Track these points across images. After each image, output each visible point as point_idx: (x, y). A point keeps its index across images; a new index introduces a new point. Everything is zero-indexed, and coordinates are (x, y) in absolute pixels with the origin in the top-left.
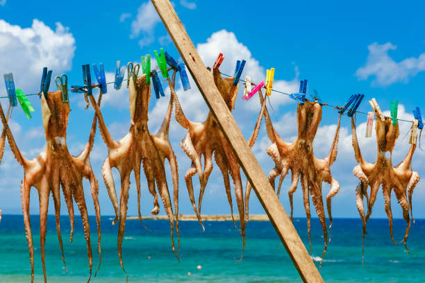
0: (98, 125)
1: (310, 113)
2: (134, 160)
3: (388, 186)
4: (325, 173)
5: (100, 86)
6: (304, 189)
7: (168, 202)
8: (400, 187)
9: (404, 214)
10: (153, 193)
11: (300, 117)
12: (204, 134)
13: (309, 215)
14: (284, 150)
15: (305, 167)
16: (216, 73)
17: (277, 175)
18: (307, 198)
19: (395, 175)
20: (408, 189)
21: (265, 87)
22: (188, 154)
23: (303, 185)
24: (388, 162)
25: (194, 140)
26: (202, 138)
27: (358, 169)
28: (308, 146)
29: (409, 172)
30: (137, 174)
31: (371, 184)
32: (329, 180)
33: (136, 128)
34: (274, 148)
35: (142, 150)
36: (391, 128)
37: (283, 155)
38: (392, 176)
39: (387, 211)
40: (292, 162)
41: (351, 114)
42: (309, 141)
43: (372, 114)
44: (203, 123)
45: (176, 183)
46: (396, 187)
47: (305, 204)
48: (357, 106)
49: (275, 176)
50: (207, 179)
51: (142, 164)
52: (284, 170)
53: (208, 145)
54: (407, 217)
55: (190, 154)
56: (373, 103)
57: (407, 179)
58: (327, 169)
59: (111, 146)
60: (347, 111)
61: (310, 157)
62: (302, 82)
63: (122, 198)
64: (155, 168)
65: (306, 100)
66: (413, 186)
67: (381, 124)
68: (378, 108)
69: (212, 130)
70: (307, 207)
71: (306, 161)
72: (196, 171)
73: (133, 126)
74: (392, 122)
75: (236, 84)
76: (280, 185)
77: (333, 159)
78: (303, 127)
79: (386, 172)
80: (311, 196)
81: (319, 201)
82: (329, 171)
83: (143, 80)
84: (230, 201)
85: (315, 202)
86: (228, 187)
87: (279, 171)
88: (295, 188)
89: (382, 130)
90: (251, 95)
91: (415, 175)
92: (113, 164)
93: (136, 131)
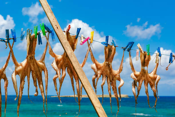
0: (11, 55)
1: (110, 51)
2: (27, 71)
3: (146, 82)
4: (117, 76)
5: (13, 39)
6: (108, 83)
7: (43, 90)
8: (152, 82)
9: (154, 94)
10: (36, 86)
11: (106, 52)
12: (62, 60)
13: (110, 95)
14: (99, 67)
15: (108, 74)
16: (68, 33)
17: (96, 78)
18: (109, 88)
19: (150, 77)
20: (155, 83)
21: (90, 39)
22: (54, 69)
23: (108, 82)
24: (146, 71)
25: (57, 63)
26: (61, 62)
27: (133, 75)
28: (110, 65)
29: (156, 76)
30: (29, 77)
31: (139, 81)
32: (119, 80)
33: (29, 57)
34: (94, 66)
35: (31, 67)
36: (147, 56)
37: (98, 69)
38: (148, 78)
39: (146, 93)
40: (103, 72)
41: (129, 50)
42: (110, 63)
43: (138, 50)
44: (62, 55)
45: (47, 82)
46: (150, 82)
47: (109, 90)
48: (131, 47)
49: (95, 78)
50: (63, 80)
51: (31, 73)
52: (99, 75)
53: (64, 65)
54: (155, 96)
55: (55, 69)
56: (139, 45)
57: (155, 79)
58: (118, 75)
59: (17, 65)
60: (127, 49)
61: (110, 70)
62: (106, 37)
63: (20, 88)
64: (37, 75)
65: (108, 45)
66: (158, 82)
67: (142, 55)
68: (141, 48)
69: (66, 58)
70: (110, 92)
71: (108, 71)
72: (58, 77)
73: (27, 57)
74: (147, 54)
75: (76, 38)
76: (97, 82)
77: (121, 70)
78: (107, 56)
79: (145, 76)
80: (111, 87)
81: (115, 89)
82: (119, 76)
83: (34, 36)
84: (74, 90)
85: (113, 89)
86: (73, 83)
87: (97, 76)
88: (104, 83)
89: (143, 58)
90: (83, 43)
91: (158, 77)
92: (17, 73)
93: (29, 59)
